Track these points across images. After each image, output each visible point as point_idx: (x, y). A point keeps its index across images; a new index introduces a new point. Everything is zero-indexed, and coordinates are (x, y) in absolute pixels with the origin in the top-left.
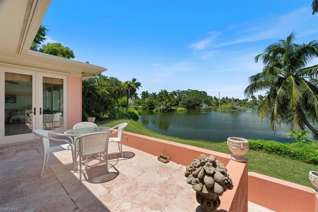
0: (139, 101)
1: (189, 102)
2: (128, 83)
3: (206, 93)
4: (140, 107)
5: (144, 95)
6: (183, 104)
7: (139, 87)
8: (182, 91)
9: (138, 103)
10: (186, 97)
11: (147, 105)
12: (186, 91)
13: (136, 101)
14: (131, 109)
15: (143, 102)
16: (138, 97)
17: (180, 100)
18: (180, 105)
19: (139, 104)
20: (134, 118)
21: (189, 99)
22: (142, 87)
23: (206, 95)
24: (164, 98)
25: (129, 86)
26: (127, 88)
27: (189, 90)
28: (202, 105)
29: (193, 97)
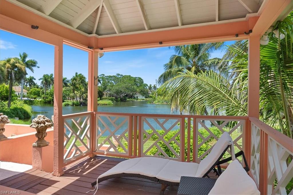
0: (37, 89)
1: (118, 92)
2: (11, 62)
3: (142, 80)
4: (39, 99)
5: (46, 80)
6: (111, 95)
7: (33, 68)
8: (108, 76)
9: (35, 94)
10: (113, 86)
11: (50, 97)
12: (114, 76)
13: (31, 90)
14: (18, 104)
15: (45, 91)
16: (35, 84)
17: (105, 89)
18: (105, 96)
19: (38, 94)
20: (23, 117)
21: (117, 88)
22: (38, 67)
23: (143, 82)
24: (78, 86)
25: (14, 66)
26: (9, 70)
27: (118, 75)
28: (137, 97)
29: (124, 85)
